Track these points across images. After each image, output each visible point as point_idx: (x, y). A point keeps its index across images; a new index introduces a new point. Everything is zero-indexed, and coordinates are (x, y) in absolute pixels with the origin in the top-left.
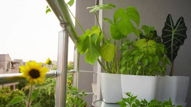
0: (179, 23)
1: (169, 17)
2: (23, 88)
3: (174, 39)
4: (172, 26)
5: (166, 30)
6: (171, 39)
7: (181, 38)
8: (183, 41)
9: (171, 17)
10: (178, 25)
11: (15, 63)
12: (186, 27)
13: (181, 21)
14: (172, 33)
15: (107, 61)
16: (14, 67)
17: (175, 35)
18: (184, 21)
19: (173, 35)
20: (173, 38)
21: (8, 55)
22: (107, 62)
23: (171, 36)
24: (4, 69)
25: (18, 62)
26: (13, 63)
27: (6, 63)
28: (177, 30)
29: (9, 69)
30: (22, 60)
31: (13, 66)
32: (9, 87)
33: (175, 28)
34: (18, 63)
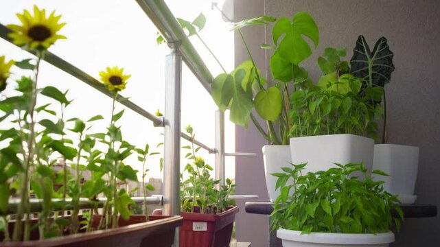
0: (379, 47)
1: (360, 40)
3: (373, 75)
4: (366, 54)
5: (358, 61)
6: (368, 73)
7: (384, 71)
8: (389, 77)
9: (364, 39)
10: (377, 51)
12: (391, 53)
13: (383, 42)
14: (368, 65)
15: (270, 120)
17: (373, 67)
18: (387, 43)
19: (370, 67)
20: (370, 72)
22: (270, 122)
23: (368, 70)
28: (376, 57)
33: (372, 55)
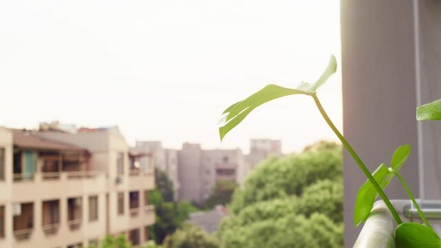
2: (168, 238)
11: (140, 156)
16: (138, 169)
21: (116, 128)
24: (107, 176)
25: (147, 150)
26: (133, 158)
27: (113, 158)
29: (121, 176)
30: (160, 142)
31: (133, 167)
32: (127, 236)
34: (150, 155)
